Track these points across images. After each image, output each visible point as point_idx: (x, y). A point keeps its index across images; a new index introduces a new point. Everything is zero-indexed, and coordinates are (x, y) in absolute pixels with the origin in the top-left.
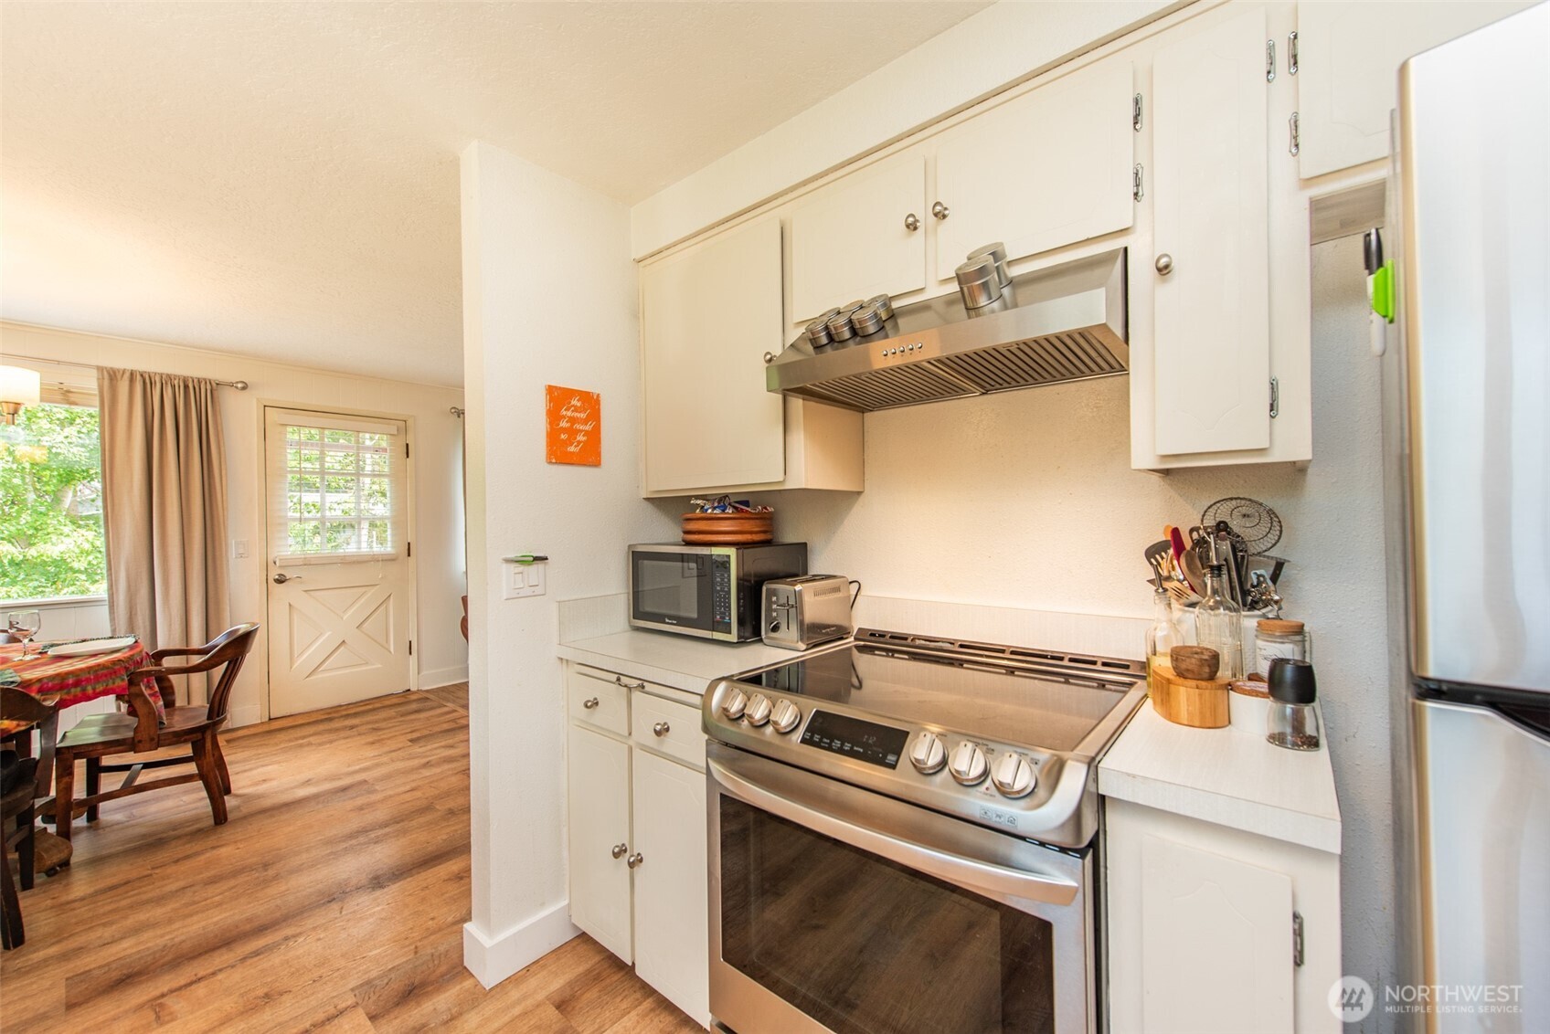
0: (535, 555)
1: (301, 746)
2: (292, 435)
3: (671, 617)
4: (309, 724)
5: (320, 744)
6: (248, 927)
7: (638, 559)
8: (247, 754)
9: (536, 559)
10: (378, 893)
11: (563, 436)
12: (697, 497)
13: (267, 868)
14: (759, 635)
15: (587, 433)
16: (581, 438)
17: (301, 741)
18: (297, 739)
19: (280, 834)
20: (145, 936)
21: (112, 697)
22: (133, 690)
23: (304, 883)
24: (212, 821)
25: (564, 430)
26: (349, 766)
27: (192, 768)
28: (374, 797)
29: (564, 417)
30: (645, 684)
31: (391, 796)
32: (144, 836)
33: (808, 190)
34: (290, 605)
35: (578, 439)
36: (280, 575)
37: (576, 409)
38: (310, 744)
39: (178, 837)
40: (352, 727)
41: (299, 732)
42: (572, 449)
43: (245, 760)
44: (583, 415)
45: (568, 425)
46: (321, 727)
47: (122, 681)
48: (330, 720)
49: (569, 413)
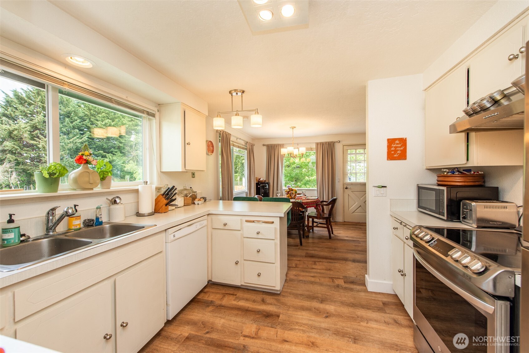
0: (382, 186)
1: (349, 229)
2: (349, 151)
3: (428, 209)
4: (352, 225)
5: (352, 230)
6: (329, 257)
7: (420, 189)
8: (338, 227)
9: (383, 187)
10: (353, 263)
11: (392, 152)
12: (444, 169)
13: (335, 250)
14: (460, 219)
15: (401, 150)
16: (399, 152)
17: (349, 228)
18: (348, 227)
19: (339, 245)
20: (316, 252)
21: (314, 208)
22: (317, 207)
23: (340, 255)
24: (329, 238)
25: (393, 151)
26: (357, 236)
27: (325, 226)
28: (359, 245)
29: (393, 147)
30: (407, 225)
31: (363, 246)
32: (319, 236)
33: (478, 51)
34: (348, 195)
35: (398, 152)
36: (346, 187)
37: (397, 144)
38: (350, 229)
39: (323, 239)
40: (360, 228)
41: (349, 226)
42: (395, 156)
43: (338, 229)
44: (400, 145)
45: (394, 149)
46: (354, 226)
47: (315, 205)
48: (356, 225)
49: (395, 146)
